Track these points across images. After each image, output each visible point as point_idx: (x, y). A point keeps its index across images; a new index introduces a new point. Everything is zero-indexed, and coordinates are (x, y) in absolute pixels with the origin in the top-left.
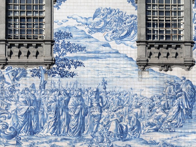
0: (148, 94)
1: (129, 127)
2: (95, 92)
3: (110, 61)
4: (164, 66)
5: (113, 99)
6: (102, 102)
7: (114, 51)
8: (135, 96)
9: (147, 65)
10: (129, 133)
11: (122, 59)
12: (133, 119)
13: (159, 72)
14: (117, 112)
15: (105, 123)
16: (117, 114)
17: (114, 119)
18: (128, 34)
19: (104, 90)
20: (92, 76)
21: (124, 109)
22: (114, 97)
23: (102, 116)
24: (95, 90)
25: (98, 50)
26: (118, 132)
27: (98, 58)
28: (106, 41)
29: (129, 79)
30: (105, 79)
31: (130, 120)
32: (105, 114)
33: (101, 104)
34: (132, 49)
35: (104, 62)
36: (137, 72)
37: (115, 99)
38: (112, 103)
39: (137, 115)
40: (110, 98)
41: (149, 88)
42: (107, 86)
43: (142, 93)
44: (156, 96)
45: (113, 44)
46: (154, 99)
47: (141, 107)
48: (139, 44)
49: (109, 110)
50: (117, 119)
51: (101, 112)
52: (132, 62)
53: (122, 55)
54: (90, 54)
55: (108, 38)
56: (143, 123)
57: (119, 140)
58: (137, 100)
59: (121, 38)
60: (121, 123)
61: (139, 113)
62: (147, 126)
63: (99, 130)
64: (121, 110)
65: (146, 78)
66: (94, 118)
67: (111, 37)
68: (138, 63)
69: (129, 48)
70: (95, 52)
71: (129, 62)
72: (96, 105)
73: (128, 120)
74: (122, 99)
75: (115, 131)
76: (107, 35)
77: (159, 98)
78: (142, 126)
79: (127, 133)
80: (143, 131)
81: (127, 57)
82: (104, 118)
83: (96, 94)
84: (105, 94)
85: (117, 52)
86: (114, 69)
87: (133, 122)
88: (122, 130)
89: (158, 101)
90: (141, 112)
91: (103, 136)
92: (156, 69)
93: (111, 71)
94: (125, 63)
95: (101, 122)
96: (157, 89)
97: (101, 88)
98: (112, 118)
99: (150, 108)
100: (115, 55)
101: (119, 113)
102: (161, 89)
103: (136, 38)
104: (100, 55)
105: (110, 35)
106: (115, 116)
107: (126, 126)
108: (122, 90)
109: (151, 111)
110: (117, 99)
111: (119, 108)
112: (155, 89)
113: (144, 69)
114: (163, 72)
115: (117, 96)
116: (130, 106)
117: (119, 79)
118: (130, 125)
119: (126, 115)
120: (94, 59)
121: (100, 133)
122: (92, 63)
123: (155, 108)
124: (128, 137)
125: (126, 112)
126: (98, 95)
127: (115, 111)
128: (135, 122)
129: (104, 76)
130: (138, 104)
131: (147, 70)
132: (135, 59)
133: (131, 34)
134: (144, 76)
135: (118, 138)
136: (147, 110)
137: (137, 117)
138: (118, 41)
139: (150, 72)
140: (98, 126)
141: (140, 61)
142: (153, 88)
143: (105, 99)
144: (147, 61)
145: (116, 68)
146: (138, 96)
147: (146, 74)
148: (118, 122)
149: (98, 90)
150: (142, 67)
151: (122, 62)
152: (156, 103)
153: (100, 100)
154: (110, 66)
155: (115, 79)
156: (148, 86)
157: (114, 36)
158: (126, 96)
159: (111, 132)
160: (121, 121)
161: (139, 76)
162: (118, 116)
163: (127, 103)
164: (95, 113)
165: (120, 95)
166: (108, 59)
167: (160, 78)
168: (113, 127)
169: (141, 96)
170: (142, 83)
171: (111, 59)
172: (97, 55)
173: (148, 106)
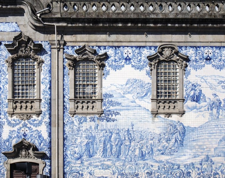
0: (158, 131)
1: (147, 152)
2: (127, 131)
3: (136, 111)
4: (167, 115)
5: (137, 135)
6: (131, 137)
7: (138, 105)
8: (150, 133)
9: (157, 114)
10: (147, 156)
11: (142, 110)
12: (149, 147)
13: (164, 118)
14: (140, 143)
15: (133, 150)
16: (139, 144)
17: (138, 147)
18: (146, 94)
19: (132, 130)
20: (125, 121)
21: (144, 141)
22: (138, 133)
23: (131, 145)
24: (127, 129)
25: (128, 105)
26: (141, 155)
27: (129, 109)
28: (133, 99)
29: (146, 123)
30: (133, 123)
31: (147, 147)
32: (132, 144)
33: (130, 138)
34: (148, 104)
35: (132, 112)
36: (151, 118)
37: (138, 135)
38: (137, 138)
39: (151, 145)
40: (136, 134)
41: (158, 128)
42: (134, 127)
43: (154, 131)
44: (162, 133)
45: (137, 101)
46: (161, 135)
47: (154, 140)
48: (152, 101)
49: (135, 141)
50: (139, 147)
51: (130, 143)
52: (149, 112)
53: (142, 108)
54: (124, 107)
55: (135, 97)
56: (155, 149)
57: (141, 160)
58: (151, 135)
59: (142, 97)
60: (142, 150)
61: (152, 144)
62: (157, 151)
63: (129, 154)
64: (142, 142)
65: (156, 122)
66: (126, 147)
67: (136, 97)
68: (152, 112)
69: (147, 104)
70: (127, 106)
71: (147, 112)
72: (128, 138)
73: (146, 148)
74: (143, 135)
75: (138, 154)
76: (134, 96)
77: (164, 134)
78: (154, 151)
79: (145, 156)
80: (154, 154)
81: (145, 109)
82: (132, 147)
83: (128, 132)
84: (132, 132)
85: (140, 106)
86: (138, 117)
87: (149, 149)
88: (142, 153)
89: (164, 136)
90: (154, 142)
91: (131, 158)
92: (163, 116)
93: (136, 117)
94: (144, 112)
95: (130, 149)
96: (163, 129)
97: (130, 128)
98: (137, 146)
99: (159, 140)
100: (138, 108)
101: (141, 143)
102: (165, 129)
103: (151, 97)
104: (130, 108)
105: (135, 95)
106: (139, 145)
107: (145, 151)
108: (142, 129)
109: (159, 142)
110: (140, 135)
111: (141, 141)
112: (162, 129)
113: (155, 116)
114: (166, 118)
115: (140, 133)
116: (147, 139)
117: (140, 123)
118: (147, 151)
119: (145, 145)
120: (126, 111)
121: (130, 156)
122: (125, 113)
123: (162, 140)
124: (146, 158)
125: (145, 143)
126: (129, 132)
127: (139, 142)
128: (150, 149)
129: (132, 121)
130: (152, 138)
131: (157, 117)
132: (150, 110)
133: (148, 95)
134: (155, 121)
135: (140, 159)
136: (157, 141)
137: (151, 146)
138: (140, 99)
139: (159, 118)
140: (128, 152)
141: (153, 111)
142: (160, 128)
143: (132, 135)
144: (157, 111)
145: (139, 116)
146: (152, 133)
147: (156, 120)
148: (140, 149)
149: (128, 130)
150: (154, 115)
151: (142, 112)
152: (162, 137)
153: (130, 135)
154: (136, 114)
155: (138, 123)
156: (158, 127)
157: (138, 96)
158: (145, 133)
159: (136, 155)
160: (142, 149)
161: (152, 120)
162: (140, 145)
163: (146, 137)
164: (127, 144)
165: (142, 132)
166: (134, 110)
167: (165, 121)
168: (137, 152)
169: (153, 133)
170: (154, 125)
171: (136, 110)
172: (128, 108)
173: (158, 139)
